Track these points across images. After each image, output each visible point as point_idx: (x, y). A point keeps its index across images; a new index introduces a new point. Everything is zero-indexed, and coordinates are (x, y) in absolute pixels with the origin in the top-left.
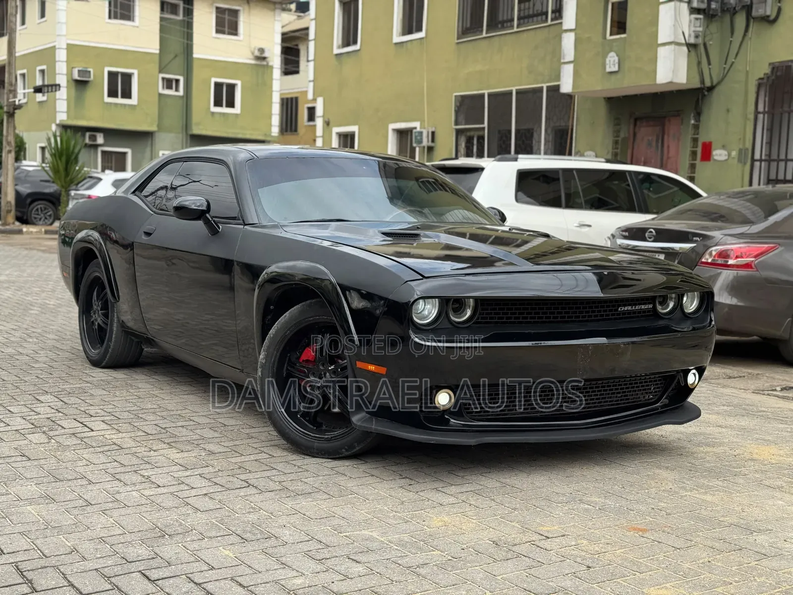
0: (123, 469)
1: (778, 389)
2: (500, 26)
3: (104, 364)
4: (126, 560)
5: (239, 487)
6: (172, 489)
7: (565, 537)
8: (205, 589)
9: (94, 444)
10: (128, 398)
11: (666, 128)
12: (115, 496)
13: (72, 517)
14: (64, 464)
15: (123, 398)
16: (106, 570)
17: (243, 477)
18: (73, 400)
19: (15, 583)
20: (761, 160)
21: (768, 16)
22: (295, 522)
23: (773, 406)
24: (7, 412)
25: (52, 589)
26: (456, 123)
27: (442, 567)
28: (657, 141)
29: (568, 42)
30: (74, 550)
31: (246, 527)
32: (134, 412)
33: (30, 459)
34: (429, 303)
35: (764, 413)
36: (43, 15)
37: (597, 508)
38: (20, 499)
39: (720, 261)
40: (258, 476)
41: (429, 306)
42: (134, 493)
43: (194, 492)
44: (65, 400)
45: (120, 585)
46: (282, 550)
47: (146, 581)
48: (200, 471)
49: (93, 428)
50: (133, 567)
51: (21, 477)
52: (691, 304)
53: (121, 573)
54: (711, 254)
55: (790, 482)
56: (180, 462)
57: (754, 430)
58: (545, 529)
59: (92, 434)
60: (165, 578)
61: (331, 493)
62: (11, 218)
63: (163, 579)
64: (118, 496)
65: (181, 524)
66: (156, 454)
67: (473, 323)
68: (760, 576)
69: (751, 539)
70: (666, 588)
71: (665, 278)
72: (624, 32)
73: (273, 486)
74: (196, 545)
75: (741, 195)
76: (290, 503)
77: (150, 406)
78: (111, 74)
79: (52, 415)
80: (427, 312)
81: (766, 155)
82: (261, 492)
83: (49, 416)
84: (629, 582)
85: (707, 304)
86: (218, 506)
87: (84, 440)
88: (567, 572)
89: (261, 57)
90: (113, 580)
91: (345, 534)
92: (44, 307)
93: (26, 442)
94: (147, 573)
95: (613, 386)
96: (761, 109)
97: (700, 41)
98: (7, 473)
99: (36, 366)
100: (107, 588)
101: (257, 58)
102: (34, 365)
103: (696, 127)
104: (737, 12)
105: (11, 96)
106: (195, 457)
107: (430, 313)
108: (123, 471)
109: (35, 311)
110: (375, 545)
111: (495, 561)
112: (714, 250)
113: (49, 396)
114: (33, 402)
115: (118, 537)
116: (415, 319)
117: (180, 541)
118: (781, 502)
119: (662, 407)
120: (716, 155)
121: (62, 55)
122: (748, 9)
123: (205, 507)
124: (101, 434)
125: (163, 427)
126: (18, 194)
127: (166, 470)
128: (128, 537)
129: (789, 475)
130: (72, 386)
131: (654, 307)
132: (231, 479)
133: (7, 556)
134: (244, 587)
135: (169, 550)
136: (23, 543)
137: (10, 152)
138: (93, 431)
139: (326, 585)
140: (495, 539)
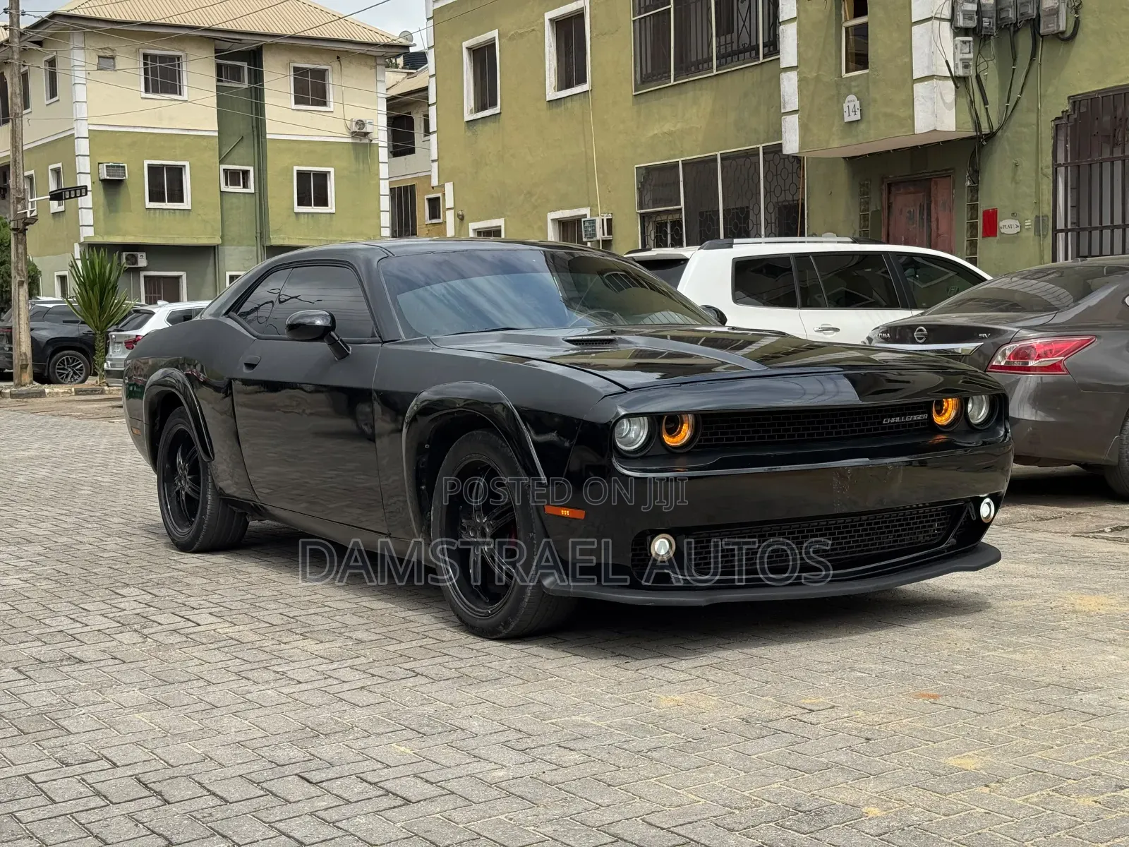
0: (249, 666)
1: (1107, 530)
2: (693, 69)
3: (195, 547)
4: (275, 763)
5: (404, 677)
6: (317, 685)
7: (835, 709)
8: (383, 788)
9: (204, 640)
10: (237, 585)
11: (933, 194)
12: (246, 696)
13: (196, 722)
14: (171, 665)
15: (230, 586)
16: (253, 775)
17: (407, 666)
18: (164, 592)
19: (140, 796)
20: (1066, 231)
21: (1063, 33)
22: (483, 712)
23: (1100, 550)
24: (81, 610)
25: (190, 799)
26: (641, 206)
27: (680, 750)
28: (921, 213)
29: (790, 85)
30: (206, 757)
31: (423, 720)
32: (248, 601)
33: (124, 662)
34: (635, 424)
35: (1089, 559)
36: (53, 92)
37: (874, 676)
38: (123, 707)
39: (1017, 363)
40: (427, 664)
41: (635, 427)
42: (269, 692)
43: (346, 687)
44: (154, 591)
45: (274, 789)
46: (473, 743)
47: (306, 784)
48: (349, 663)
49: (199, 622)
50: (287, 770)
51: (118, 682)
52: (979, 412)
53: (272, 777)
54: (1004, 355)
55: (1125, 634)
56: (321, 653)
57: (1074, 578)
58: (808, 701)
59: (199, 629)
60: (330, 780)
61: (525, 677)
62: (27, 377)
63: (327, 780)
64: (249, 696)
65: (337, 722)
66: (287, 646)
67: (695, 447)
68: (1089, 737)
69: (1076, 699)
70: (969, 757)
71: (942, 379)
72: (866, 67)
73: (448, 674)
74: (361, 743)
75: (1041, 275)
76: (473, 692)
77: (268, 594)
78: (152, 168)
79: (141, 610)
80: (633, 434)
81: (1072, 223)
82: (434, 681)
83: (138, 611)
84: (921, 752)
85: (1000, 413)
86: (382, 700)
87: (191, 636)
88: (840, 746)
89: (360, 134)
90: (264, 785)
91: (550, 721)
92: (95, 485)
93: (114, 643)
94: (306, 775)
95: (883, 522)
96: (1061, 159)
97: (971, 72)
98: (100, 679)
99: (105, 555)
100: (259, 794)
101: (355, 134)
102: (101, 555)
103: (974, 190)
104: (1019, 29)
105: (19, 207)
106: (340, 647)
107: (637, 436)
108: (249, 668)
109: (86, 491)
110: (590, 731)
111: (748, 739)
112: (1009, 349)
113: (132, 589)
114: (113, 597)
115: (260, 740)
116: (619, 445)
117: (340, 740)
118: (1113, 657)
119: (949, 549)
120: (1005, 226)
121: (83, 147)
122: (1035, 23)
123: (364, 701)
124: (210, 628)
125: (291, 615)
126: (34, 342)
127: (304, 664)
128: (273, 740)
129: (1124, 625)
130: (159, 576)
131: (930, 417)
132: (392, 669)
133: (123, 769)
134: (432, 783)
135: (327, 750)
136: (140, 754)
137: (21, 284)
138: (199, 625)
139: (535, 776)
140: (745, 716)
